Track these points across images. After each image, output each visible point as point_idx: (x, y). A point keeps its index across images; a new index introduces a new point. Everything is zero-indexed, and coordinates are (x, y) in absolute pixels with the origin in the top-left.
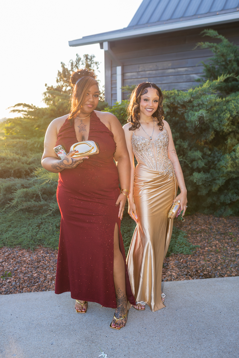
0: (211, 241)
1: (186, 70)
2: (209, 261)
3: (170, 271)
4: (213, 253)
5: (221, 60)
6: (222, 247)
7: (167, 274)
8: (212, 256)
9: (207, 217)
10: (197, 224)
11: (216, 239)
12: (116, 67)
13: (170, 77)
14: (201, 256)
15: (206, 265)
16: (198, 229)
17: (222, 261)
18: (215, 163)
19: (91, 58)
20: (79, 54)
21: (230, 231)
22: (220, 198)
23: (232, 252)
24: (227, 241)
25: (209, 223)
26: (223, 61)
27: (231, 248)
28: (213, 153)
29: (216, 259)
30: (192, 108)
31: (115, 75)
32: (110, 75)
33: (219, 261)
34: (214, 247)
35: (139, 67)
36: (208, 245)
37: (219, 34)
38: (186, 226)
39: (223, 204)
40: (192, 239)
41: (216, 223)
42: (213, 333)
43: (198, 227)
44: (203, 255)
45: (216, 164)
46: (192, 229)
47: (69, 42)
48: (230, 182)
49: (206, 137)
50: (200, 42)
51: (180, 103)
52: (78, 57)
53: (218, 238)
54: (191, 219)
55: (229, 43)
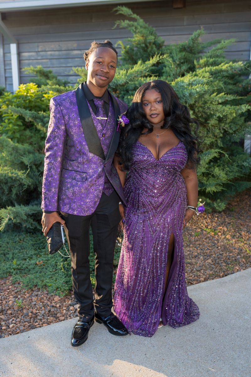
12: (9, 44)
13: (76, 59)
23: (188, 252)
26: (143, 43)
30: (126, 92)
31: (8, 55)
32: (2, 55)
35: (38, 46)
37: (134, 13)
42: (219, 358)
50: (120, 20)
55: (145, 24)
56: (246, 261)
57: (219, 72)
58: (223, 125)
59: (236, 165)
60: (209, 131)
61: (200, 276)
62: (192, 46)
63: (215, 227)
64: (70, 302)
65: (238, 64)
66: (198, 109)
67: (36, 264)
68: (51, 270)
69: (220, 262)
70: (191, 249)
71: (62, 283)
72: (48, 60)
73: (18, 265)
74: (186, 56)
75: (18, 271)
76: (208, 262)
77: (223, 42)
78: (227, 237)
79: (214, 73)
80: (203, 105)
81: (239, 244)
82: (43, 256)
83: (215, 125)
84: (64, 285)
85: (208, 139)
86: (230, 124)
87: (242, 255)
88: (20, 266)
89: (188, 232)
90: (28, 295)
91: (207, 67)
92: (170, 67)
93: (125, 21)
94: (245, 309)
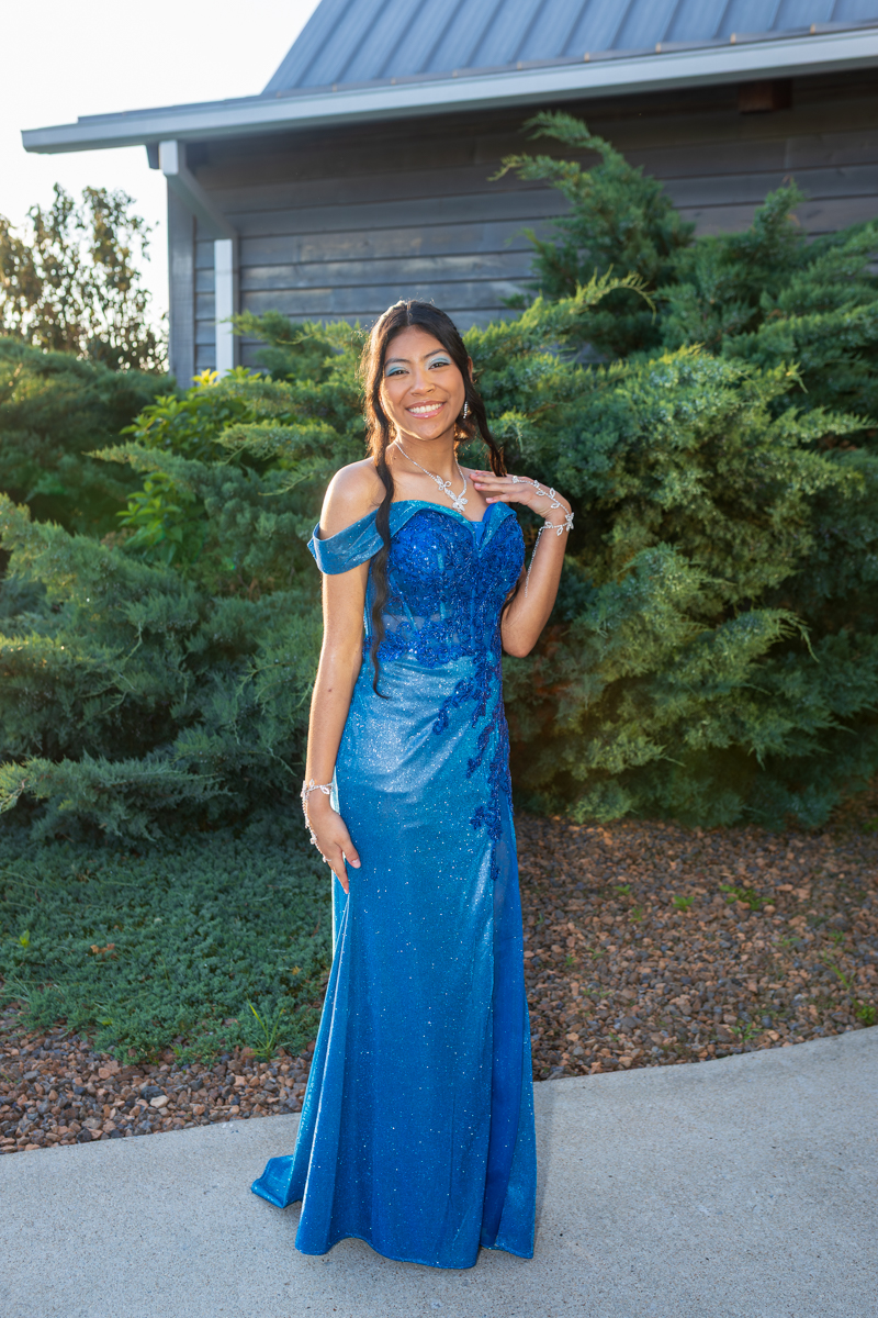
0: (548, 922)
1: (475, 266)
4: (551, 973)
5: (598, 229)
6: (588, 946)
8: (546, 985)
9: (539, 823)
12: (212, 241)
13: (419, 287)
17: (583, 1007)
18: (566, 618)
19: (118, 206)
20: (63, 186)
21: (621, 878)
22: (587, 754)
23: (625, 964)
24: (609, 920)
25: (545, 847)
26: (603, 233)
27: (621, 947)
29: (561, 998)
31: (207, 274)
32: (189, 272)
33: (573, 1005)
35: (300, 247)
36: (537, 939)
37: (593, 133)
39: (600, 774)
41: (572, 847)
45: (570, 621)
47: (23, 132)
48: (625, 693)
50: (519, 154)
52: (61, 199)
53: (574, 908)
55: (629, 169)
56: (821, 1014)
57: (832, 335)
58: (829, 520)
59: (870, 665)
60: (780, 542)
61: (622, 1048)
62: (766, 243)
63: (772, 882)
64: (143, 1086)
66: (728, 463)
67: (91, 953)
68: (131, 977)
69: (718, 1009)
71: (147, 1022)
72: (329, 291)
73: (34, 950)
74: (743, 276)
75: (27, 970)
76: (674, 1004)
78: (793, 922)
79: (816, 336)
80: (746, 450)
81: (822, 953)
82: (126, 927)
83: (802, 522)
84: (150, 1027)
85: (772, 569)
86: (858, 517)
87: (815, 991)
88: (36, 954)
89: (657, 894)
90: (28, 1048)
91: (793, 318)
92: (684, 314)
93: (539, 158)
94: (716, 1181)
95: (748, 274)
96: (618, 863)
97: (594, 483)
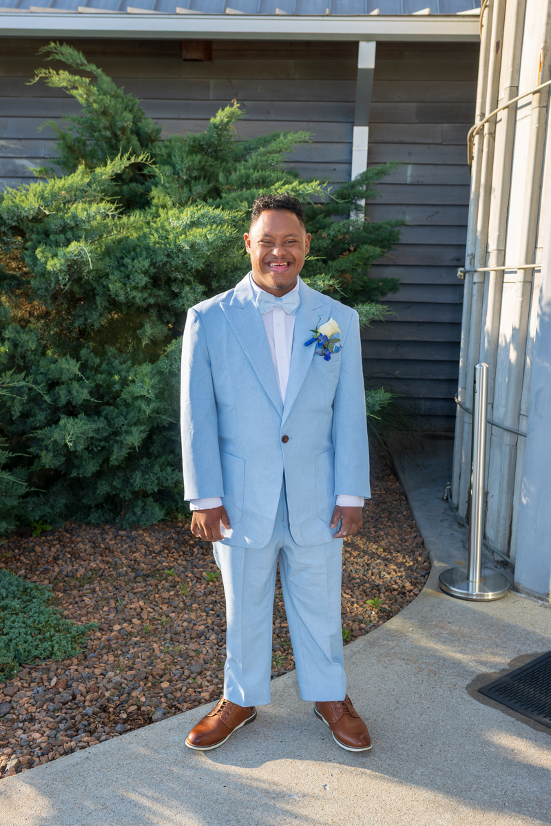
0: (124, 602)
2: (131, 669)
3: (21, 728)
4: (136, 639)
5: (101, 125)
6: (156, 617)
7: (13, 741)
8: (136, 650)
9: (97, 531)
10: (75, 556)
11: (134, 593)
14: (105, 657)
15: (125, 681)
16: (82, 571)
21: (164, 564)
22: (132, 481)
23: (185, 624)
24: (166, 595)
25: (106, 549)
26: (106, 128)
27: (178, 613)
28: (106, 362)
29: (149, 657)
30: (43, 236)
33: (159, 660)
34: (135, 621)
36: (120, 616)
37: (90, 61)
38: (46, 566)
39: (140, 494)
40: (71, 607)
41: (126, 546)
43: (81, 565)
44: (109, 649)
45: (117, 395)
46: (65, 573)
48: (155, 437)
49: (86, 319)
50: (46, 68)
51: (10, 222)
53: (140, 590)
54: (55, 543)
55: (115, 88)
61: (201, 687)
62: (216, 143)
65: (310, 184)
66: (217, 282)
70: (193, 616)
74: (203, 163)
77: (282, 138)
89: (192, 572)
91: (244, 190)
92: (167, 185)
93: (61, 72)
94: (295, 774)
95: (206, 162)
96: (159, 553)
97: (135, 293)
